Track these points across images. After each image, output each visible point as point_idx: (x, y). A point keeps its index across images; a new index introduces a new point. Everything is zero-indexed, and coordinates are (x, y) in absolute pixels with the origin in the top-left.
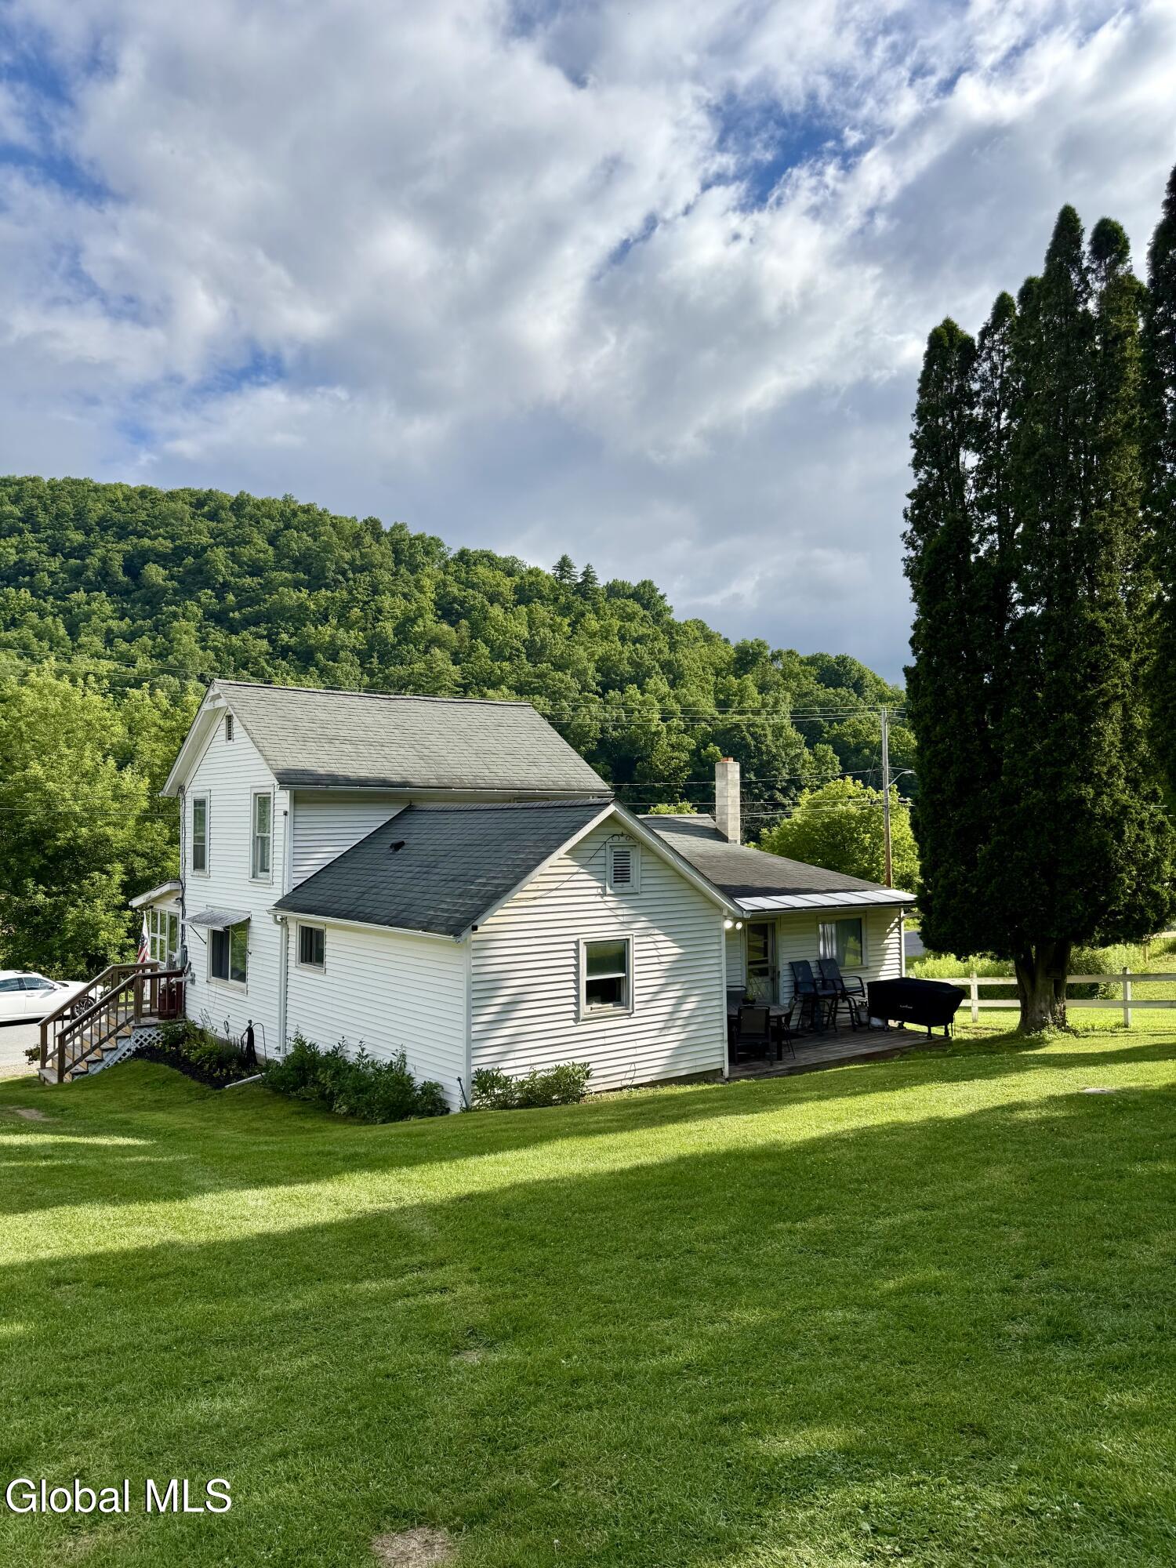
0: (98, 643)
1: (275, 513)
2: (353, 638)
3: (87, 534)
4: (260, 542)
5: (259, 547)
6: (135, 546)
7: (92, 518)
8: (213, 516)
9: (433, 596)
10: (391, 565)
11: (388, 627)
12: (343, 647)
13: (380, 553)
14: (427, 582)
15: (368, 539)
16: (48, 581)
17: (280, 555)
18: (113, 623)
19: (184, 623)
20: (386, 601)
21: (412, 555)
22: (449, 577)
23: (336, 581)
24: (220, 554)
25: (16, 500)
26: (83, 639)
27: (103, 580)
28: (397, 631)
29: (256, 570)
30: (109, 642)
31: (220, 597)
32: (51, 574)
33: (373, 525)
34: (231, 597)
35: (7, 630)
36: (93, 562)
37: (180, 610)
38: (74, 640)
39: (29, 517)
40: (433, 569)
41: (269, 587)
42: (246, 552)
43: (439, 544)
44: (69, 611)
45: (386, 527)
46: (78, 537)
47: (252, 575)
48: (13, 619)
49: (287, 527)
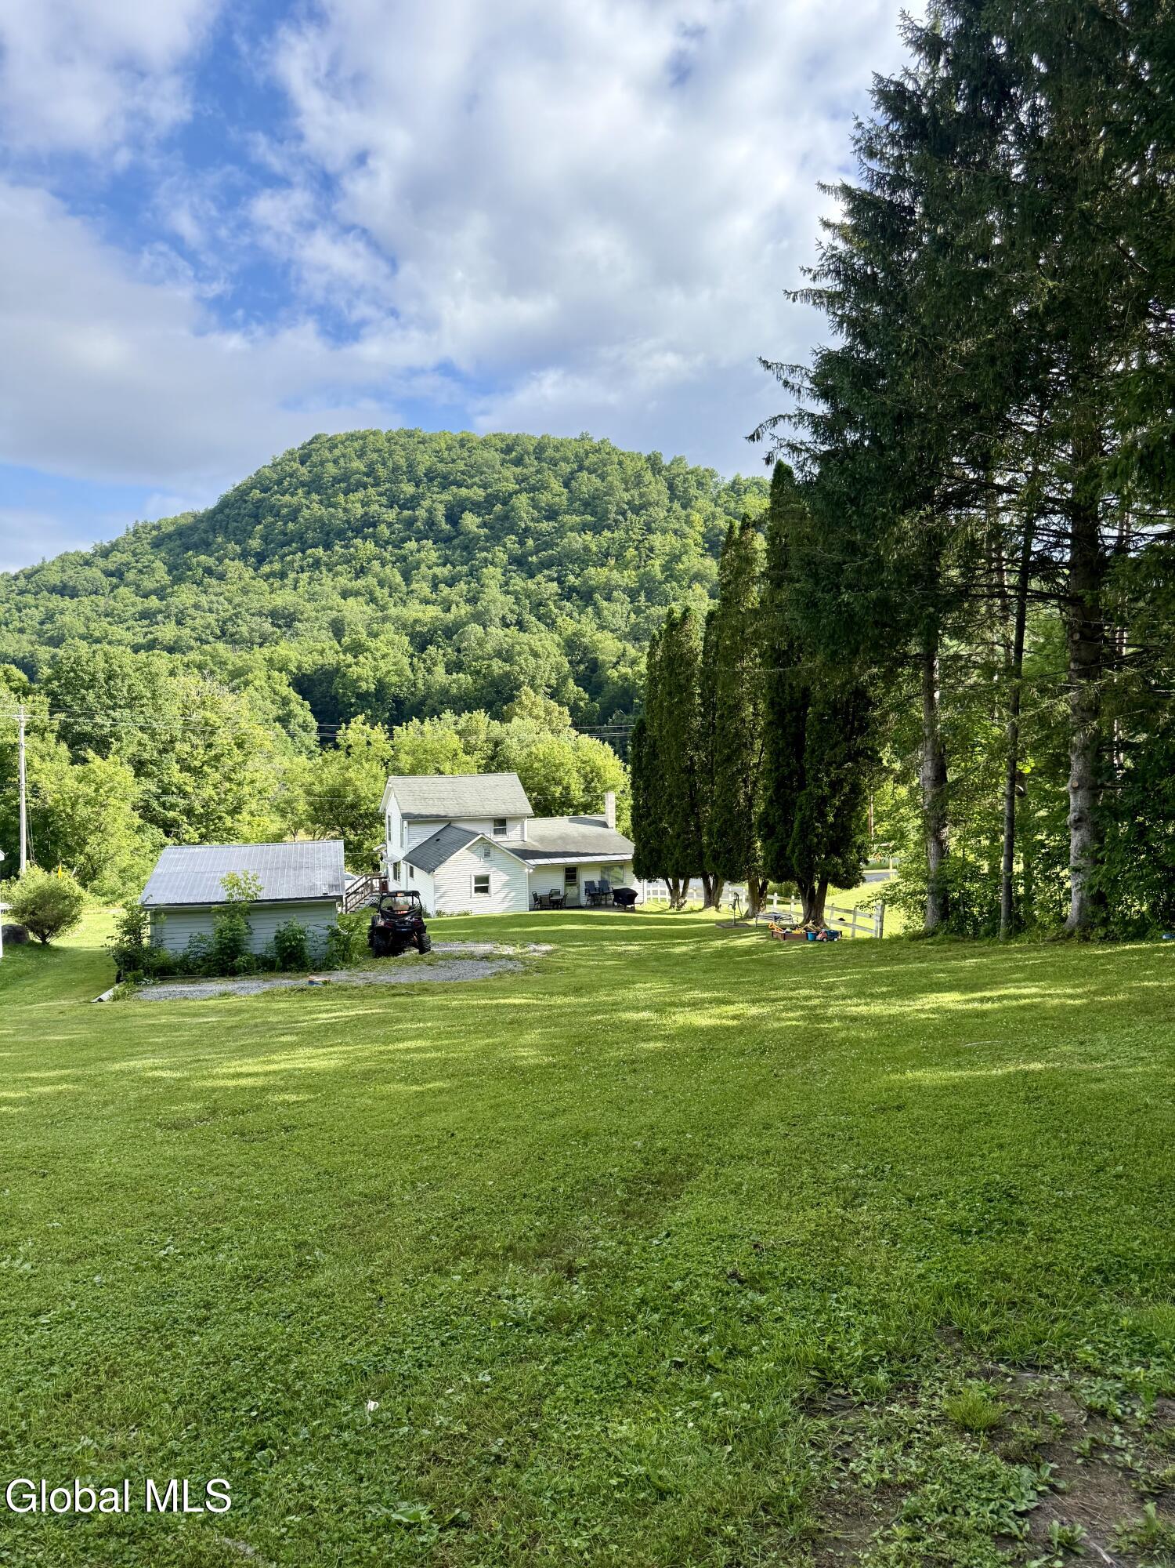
0: (424, 589)
1: (569, 454)
2: (627, 578)
3: (417, 486)
4: (556, 485)
5: (555, 493)
6: (454, 495)
7: (421, 470)
8: (518, 462)
9: (702, 529)
10: (667, 501)
11: (656, 566)
12: (617, 587)
13: (657, 489)
14: (697, 517)
15: (648, 476)
16: (387, 533)
17: (571, 501)
18: (437, 570)
19: (491, 569)
20: (656, 540)
21: (686, 490)
22: (719, 509)
23: (616, 521)
24: (522, 501)
25: (361, 454)
26: (414, 586)
27: (430, 530)
28: (665, 568)
29: (552, 514)
30: (435, 587)
31: (522, 543)
32: (390, 525)
33: (654, 463)
34: (530, 542)
35: (357, 577)
36: (421, 513)
37: (490, 556)
38: (408, 585)
39: (371, 472)
40: (704, 503)
41: (560, 531)
42: (544, 498)
43: (712, 475)
44: (404, 559)
45: (666, 461)
46: (409, 489)
47: (548, 518)
48: (362, 567)
49: (581, 468)
